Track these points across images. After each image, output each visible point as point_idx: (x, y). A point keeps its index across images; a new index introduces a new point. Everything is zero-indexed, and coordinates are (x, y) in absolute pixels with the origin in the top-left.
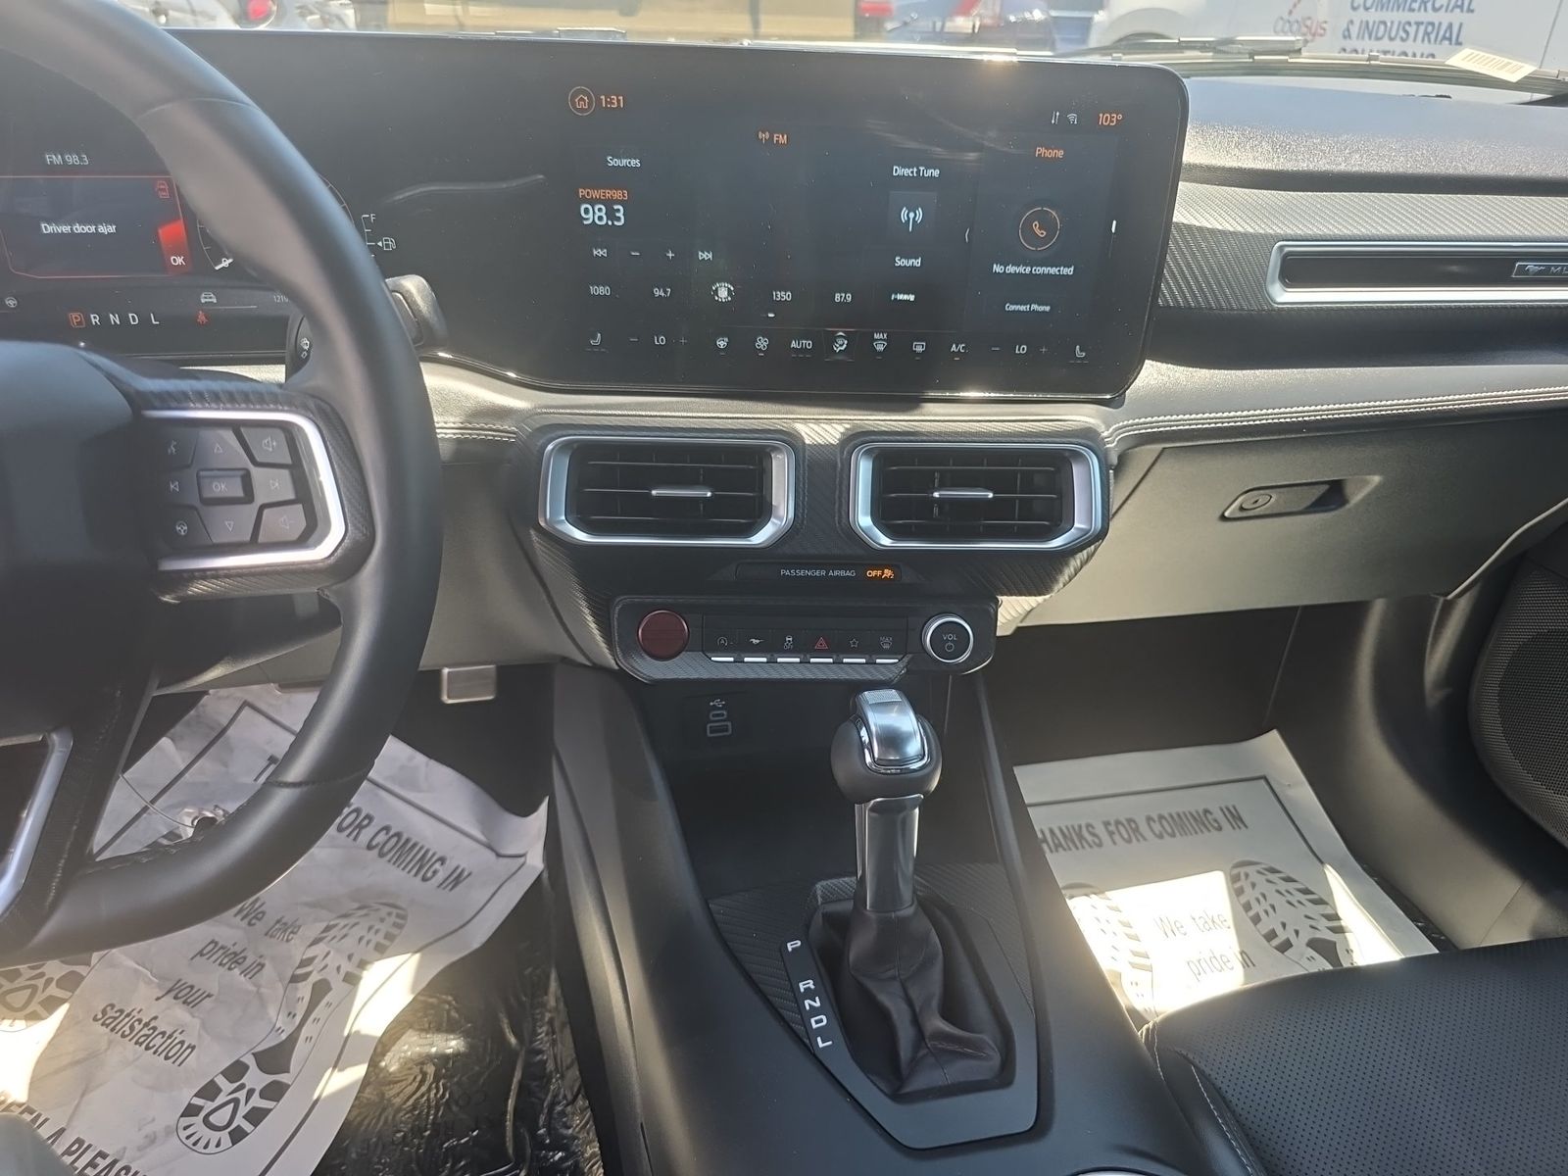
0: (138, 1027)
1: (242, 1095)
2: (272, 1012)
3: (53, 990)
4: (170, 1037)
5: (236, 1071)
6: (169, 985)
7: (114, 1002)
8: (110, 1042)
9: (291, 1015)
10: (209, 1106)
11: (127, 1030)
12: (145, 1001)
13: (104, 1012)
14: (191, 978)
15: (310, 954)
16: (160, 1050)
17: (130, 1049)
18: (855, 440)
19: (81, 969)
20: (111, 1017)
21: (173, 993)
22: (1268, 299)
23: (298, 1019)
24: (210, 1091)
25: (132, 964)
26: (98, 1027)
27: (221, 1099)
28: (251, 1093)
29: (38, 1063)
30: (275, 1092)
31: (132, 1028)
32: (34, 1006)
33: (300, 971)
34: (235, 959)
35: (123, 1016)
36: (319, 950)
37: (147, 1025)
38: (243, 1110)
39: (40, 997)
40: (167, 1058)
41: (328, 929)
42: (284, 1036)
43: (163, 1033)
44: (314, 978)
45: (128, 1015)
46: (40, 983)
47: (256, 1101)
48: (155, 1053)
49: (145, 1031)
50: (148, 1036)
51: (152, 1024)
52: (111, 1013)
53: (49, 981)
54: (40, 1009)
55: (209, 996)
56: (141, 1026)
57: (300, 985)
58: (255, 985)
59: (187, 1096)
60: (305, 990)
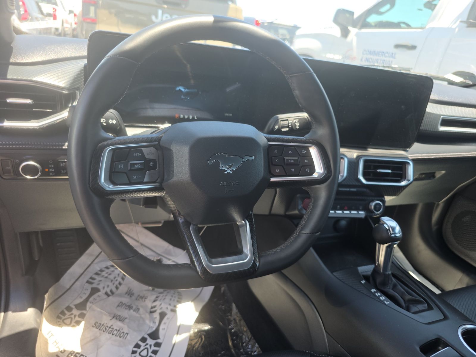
0: (107, 328)
1: (148, 346)
2: (147, 322)
3: (77, 318)
4: (119, 331)
5: (144, 340)
6: (113, 315)
7: (97, 321)
8: (100, 333)
9: (154, 322)
10: (139, 350)
11: (104, 329)
12: (106, 320)
13: (95, 324)
14: (119, 313)
15: (154, 304)
16: (117, 335)
17: (107, 335)
18: (359, 158)
19: (84, 312)
20: (98, 326)
21: (115, 318)
22: (438, 129)
23: (157, 324)
24: (137, 346)
25: (99, 310)
26: (94, 329)
27: (142, 348)
28: (150, 346)
29: (81, 340)
30: (158, 345)
31: (106, 329)
32: (73, 324)
33: (152, 310)
34: (130, 307)
35: (101, 326)
36: (157, 303)
37: (110, 328)
38: (150, 351)
39: (74, 321)
40: (120, 337)
41: (157, 297)
42: (154, 329)
43: (116, 330)
44: (159, 311)
45: (103, 325)
46: (73, 316)
47: (153, 348)
48: (116, 336)
49: (110, 329)
50: (112, 331)
51: (112, 327)
52: (97, 325)
53: (75, 316)
54: (75, 324)
55: (126, 318)
56: (108, 328)
57: (154, 314)
58: (139, 314)
59: (131, 348)
60: (157, 316)
